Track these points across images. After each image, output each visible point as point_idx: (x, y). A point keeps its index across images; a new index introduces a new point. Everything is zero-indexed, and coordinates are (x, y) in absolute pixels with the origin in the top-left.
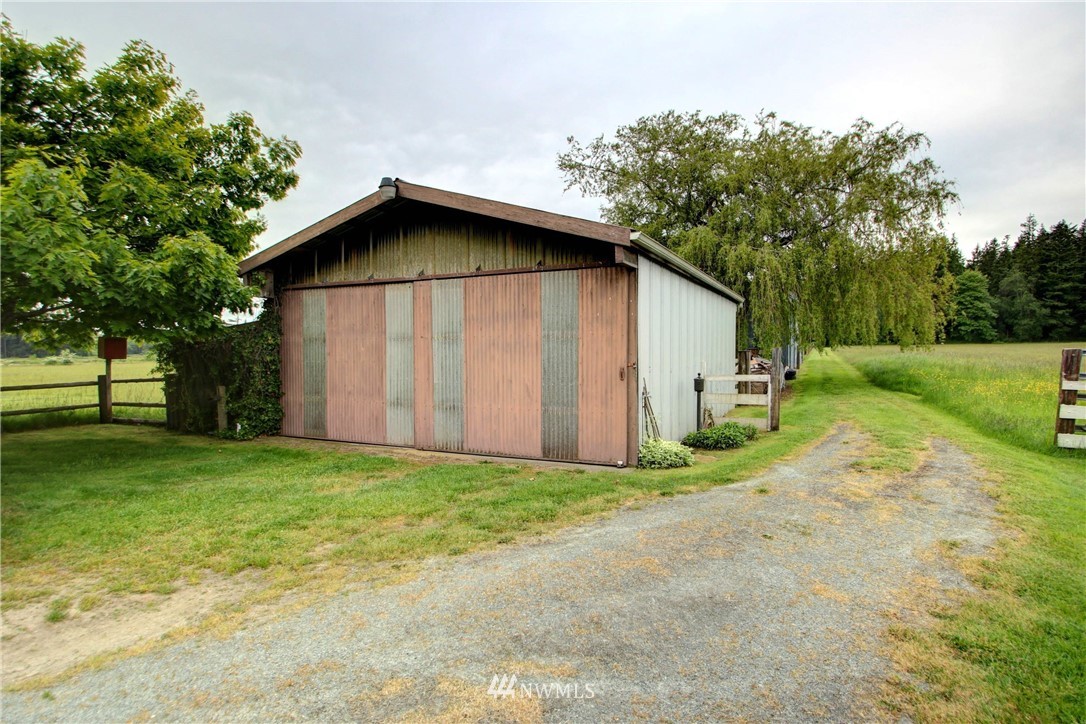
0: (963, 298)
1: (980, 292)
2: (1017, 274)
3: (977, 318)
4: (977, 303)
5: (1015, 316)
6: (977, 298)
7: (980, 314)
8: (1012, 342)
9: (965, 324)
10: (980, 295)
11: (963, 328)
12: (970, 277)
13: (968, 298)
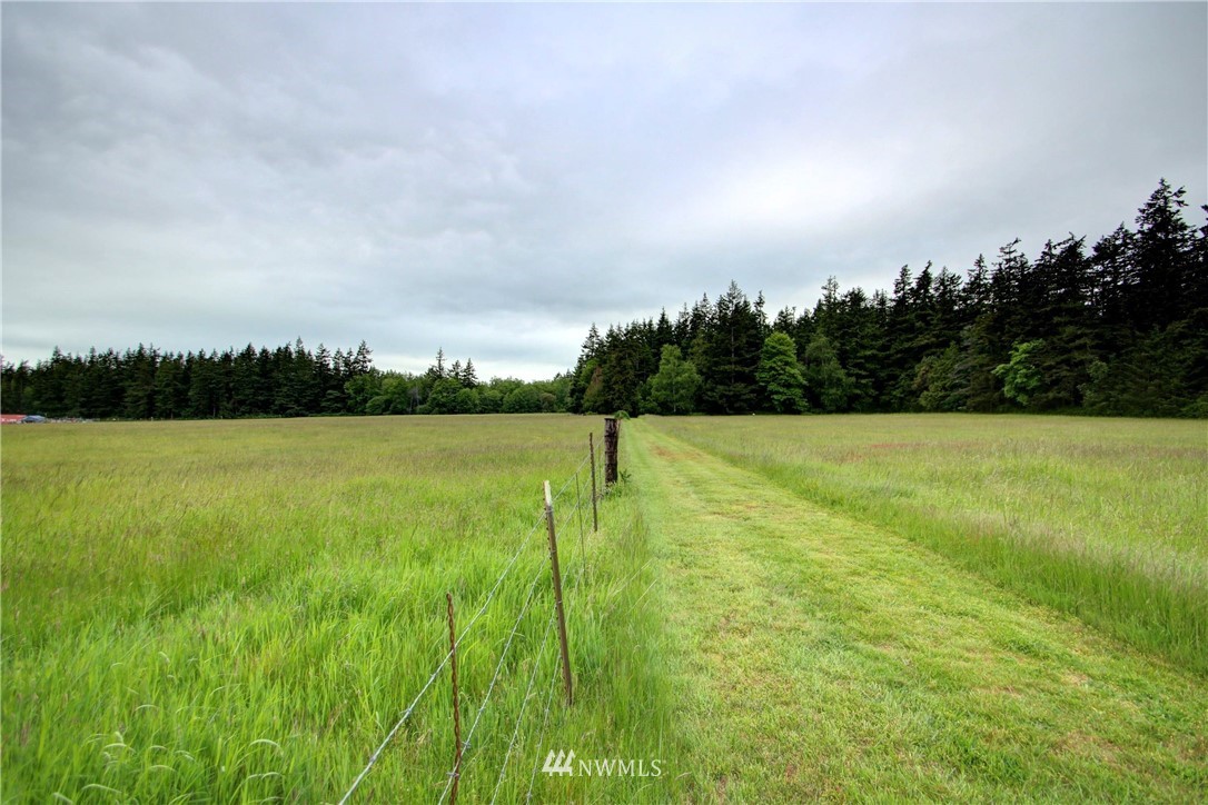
0: (775, 362)
1: (789, 356)
2: (822, 340)
3: (788, 386)
4: (788, 368)
5: (821, 384)
6: (787, 364)
7: (792, 381)
8: (819, 413)
9: (777, 393)
10: (790, 360)
11: (775, 397)
12: (779, 340)
13: (779, 363)
